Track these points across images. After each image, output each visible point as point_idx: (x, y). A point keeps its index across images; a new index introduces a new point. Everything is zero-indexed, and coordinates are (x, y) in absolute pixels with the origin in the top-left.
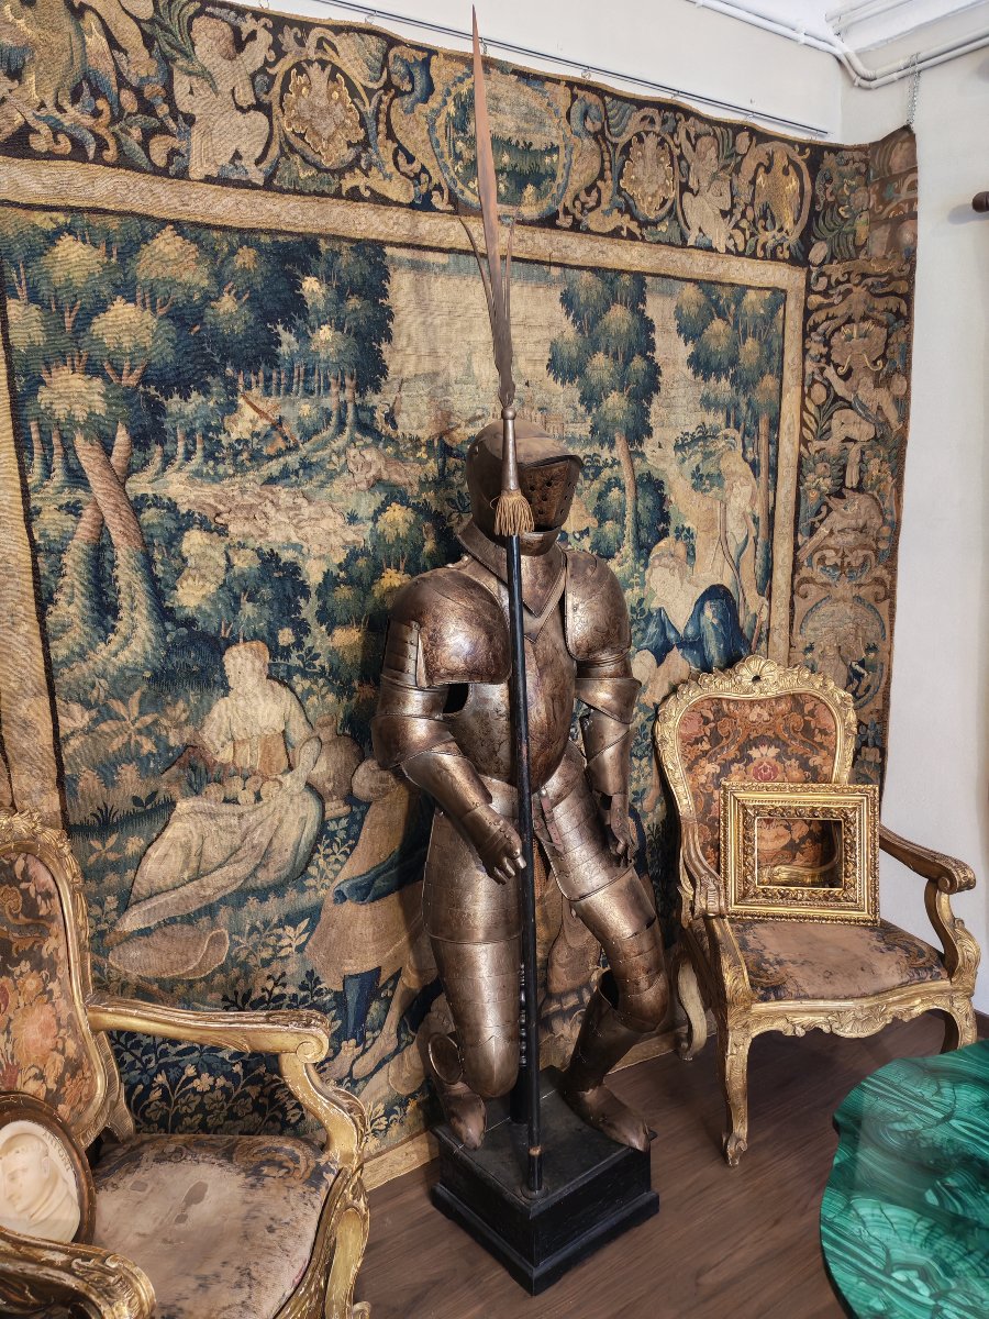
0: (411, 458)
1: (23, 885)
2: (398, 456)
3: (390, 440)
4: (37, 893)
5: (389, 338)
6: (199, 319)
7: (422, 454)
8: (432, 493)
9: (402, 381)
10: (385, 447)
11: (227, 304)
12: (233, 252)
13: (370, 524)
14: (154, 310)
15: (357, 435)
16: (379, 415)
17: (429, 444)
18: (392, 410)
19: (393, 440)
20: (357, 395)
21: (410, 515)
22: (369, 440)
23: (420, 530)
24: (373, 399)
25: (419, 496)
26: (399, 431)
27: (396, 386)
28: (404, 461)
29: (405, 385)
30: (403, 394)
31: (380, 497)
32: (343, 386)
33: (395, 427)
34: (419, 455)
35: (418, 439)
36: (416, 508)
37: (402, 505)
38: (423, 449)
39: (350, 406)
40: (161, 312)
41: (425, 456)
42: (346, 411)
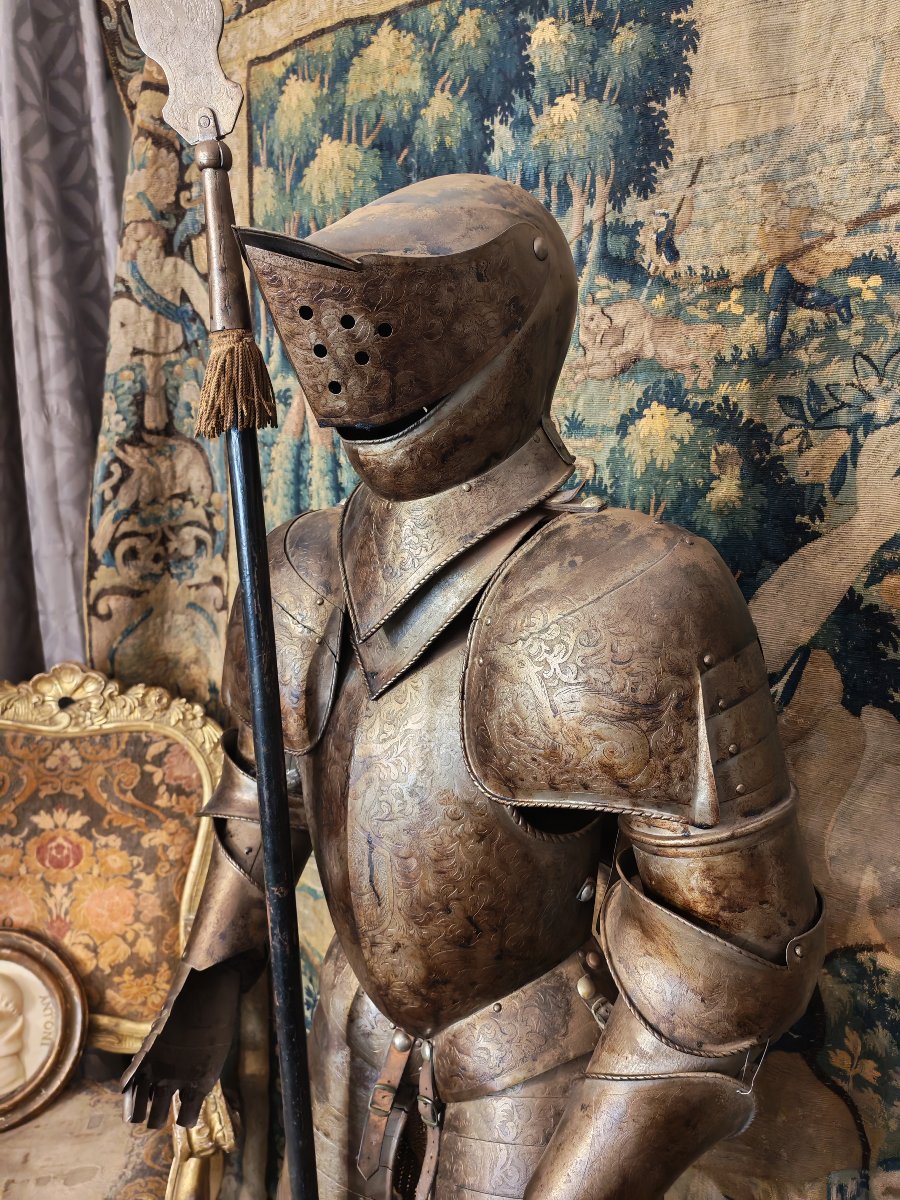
0: (703, 315)
1: (149, 768)
2: (676, 313)
3: (663, 283)
4: (162, 782)
5: (683, 84)
6: (407, 139)
7: (732, 305)
8: (744, 387)
9: (700, 163)
10: (650, 297)
11: (441, 105)
12: (452, 24)
13: (612, 440)
14: (359, 141)
15: (602, 281)
16: (647, 239)
17: (753, 281)
18: (671, 225)
19: (667, 283)
20: (609, 206)
21: (684, 425)
22: (623, 287)
23: (706, 457)
24: (636, 208)
25: (711, 391)
26: (682, 266)
27: (685, 176)
28: (691, 321)
29: (705, 169)
30: (699, 188)
31: (632, 391)
32: (591, 198)
33: (674, 255)
34: (722, 306)
35: (724, 275)
36: (701, 414)
37: (670, 405)
38: (735, 294)
39: (597, 228)
40: (367, 142)
41: (738, 310)
42: (589, 240)
